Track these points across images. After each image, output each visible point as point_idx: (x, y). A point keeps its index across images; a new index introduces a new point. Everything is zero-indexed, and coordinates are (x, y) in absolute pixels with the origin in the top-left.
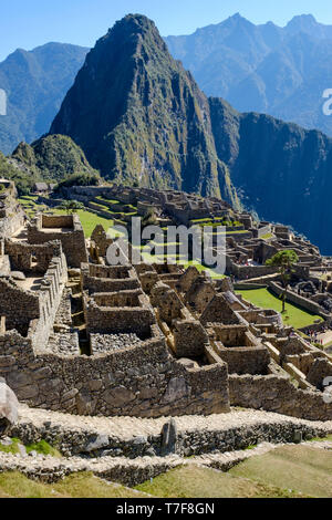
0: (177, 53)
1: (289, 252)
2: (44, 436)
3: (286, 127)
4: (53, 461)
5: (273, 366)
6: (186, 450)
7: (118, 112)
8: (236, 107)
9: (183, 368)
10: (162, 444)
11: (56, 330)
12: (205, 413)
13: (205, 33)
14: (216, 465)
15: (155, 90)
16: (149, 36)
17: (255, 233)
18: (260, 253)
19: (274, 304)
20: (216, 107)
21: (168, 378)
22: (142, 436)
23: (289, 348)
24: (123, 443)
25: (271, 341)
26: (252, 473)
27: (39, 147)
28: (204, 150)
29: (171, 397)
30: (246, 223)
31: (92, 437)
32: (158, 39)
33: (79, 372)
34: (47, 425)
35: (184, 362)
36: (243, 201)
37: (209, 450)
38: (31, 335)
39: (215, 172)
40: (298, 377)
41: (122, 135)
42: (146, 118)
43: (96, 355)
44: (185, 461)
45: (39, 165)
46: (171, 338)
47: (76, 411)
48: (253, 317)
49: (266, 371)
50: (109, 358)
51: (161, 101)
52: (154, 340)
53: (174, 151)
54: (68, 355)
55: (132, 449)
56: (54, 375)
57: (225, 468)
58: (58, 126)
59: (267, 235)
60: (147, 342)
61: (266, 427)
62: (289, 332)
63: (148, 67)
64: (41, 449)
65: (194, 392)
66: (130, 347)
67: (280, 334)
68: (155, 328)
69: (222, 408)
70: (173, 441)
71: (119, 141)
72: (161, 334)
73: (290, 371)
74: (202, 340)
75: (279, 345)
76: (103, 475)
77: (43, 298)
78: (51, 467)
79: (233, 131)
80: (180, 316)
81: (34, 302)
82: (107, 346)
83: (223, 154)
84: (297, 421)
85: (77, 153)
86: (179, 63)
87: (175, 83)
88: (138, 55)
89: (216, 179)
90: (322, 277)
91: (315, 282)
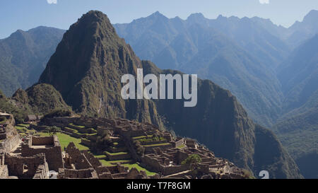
0: (121, 34)
1: (195, 156)
7: (84, 69)
15: (108, 56)
16: (104, 24)
17: (174, 145)
18: (177, 157)
20: (146, 66)
27: (31, 92)
30: (168, 139)
32: (109, 25)
36: (165, 125)
39: (147, 106)
41: (87, 84)
42: (103, 74)
45: (31, 103)
51: (112, 63)
58: (44, 78)
59: (181, 146)
63: (104, 42)
71: (85, 88)
85: (56, 95)
86: (123, 39)
87: (121, 52)
88: (97, 34)
89: (148, 111)
90: (217, 171)
91: (213, 175)
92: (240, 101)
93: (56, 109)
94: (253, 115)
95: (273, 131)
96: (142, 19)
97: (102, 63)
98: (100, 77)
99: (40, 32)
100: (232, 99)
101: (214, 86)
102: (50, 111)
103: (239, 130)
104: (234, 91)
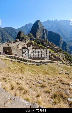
0: (42, 24)
1: (53, 45)
3: (53, 32)
4: (31, 64)
5: (51, 56)
7: (36, 31)
8: (48, 30)
10: (40, 63)
12: (44, 60)
14: (45, 64)
15: (40, 28)
17: (49, 43)
20: (46, 30)
26: (49, 65)
27: (28, 34)
28: (45, 35)
29: (41, 59)
30: (49, 42)
31: (35, 62)
32: (40, 23)
34: (31, 60)
36: (48, 40)
37: (45, 63)
39: (46, 37)
40: (53, 57)
41: (37, 33)
42: (39, 32)
44: (43, 64)
45: (29, 36)
47: (33, 59)
51: (41, 30)
53: (42, 35)
55: (38, 63)
57: (46, 65)
58: (30, 32)
59: (51, 44)
61: (50, 61)
62: (52, 53)
63: (39, 26)
64: (30, 62)
65: (43, 58)
75: (51, 54)
76: (36, 65)
79: (48, 33)
83: (47, 35)
84: (53, 61)
85: (32, 35)
87: (42, 28)
88: (38, 24)
89: (46, 38)
90: (56, 48)
91: (55, 48)
92: (61, 36)
93: (32, 37)
94: (63, 39)
95: (66, 42)
96: (46, 21)
97: (39, 30)
99: (30, 24)
101: (57, 34)
102: (31, 38)
103: (60, 41)
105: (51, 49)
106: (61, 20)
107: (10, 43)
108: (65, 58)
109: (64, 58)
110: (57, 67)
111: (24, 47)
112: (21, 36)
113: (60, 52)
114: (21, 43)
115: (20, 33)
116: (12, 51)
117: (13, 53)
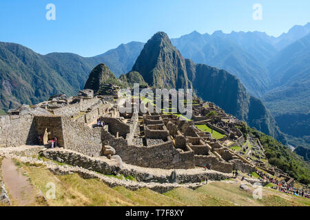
0: (174, 44)
1: (214, 112)
2: (131, 174)
3: (212, 68)
4: (134, 183)
5: (210, 152)
6: (180, 181)
7: (154, 64)
8: (194, 62)
9: (178, 152)
10: (171, 179)
11: (135, 137)
12: (186, 168)
13: (185, 37)
14: (190, 187)
15: (167, 56)
16: (165, 38)
17: (202, 105)
18: (203, 112)
19: (209, 130)
20: (187, 62)
21: (173, 155)
22: (165, 176)
23: (215, 146)
24: (158, 178)
25: (208, 143)
26: (204, 191)
27: (128, 75)
28: (183, 76)
29: (174, 162)
30: (198, 102)
31: (147, 175)
32: (168, 40)
33: (143, 152)
34: (132, 170)
35: (179, 150)
36: (197, 94)
37: (188, 182)
38: (127, 139)
39: (187, 84)
40: (219, 157)
41: (155, 71)
42: (164, 66)
43: (149, 147)
44: (180, 185)
45: (128, 81)
46: (174, 141)
47: (141, 165)
48: (202, 135)
49: (207, 154)
50: (153, 148)
51: (169, 60)
52: (169, 142)
53: (173, 77)
54: (139, 146)
55: (161, 180)
56: (134, 153)
57: (194, 189)
58: (134, 69)
59: (206, 106)
60: (166, 143)
61: (208, 174)
62: (215, 140)
63: (165, 49)
64: (130, 179)
65: (182, 160)
66: (160, 144)
67: (211, 141)
68: (169, 137)
69: (192, 167)
70: (175, 178)
71: (155, 73)
72: (171, 139)
73: (216, 154)
74: (185, 142)
75: (211, 145)
76: (151, 189)
77: (131, 126)
78: (134, 185)
79: (194, 70)
80: (177, 134)
81: (128, 128)
82: (152, 143)
83: (190, 78)
84: (219, 173)
85: (140, 77)
86: (175, 47)
87: (174, 54)
88: (161, 45)
90: (226, 121)
91: (224, 123)
92: (242, 82)
93: (141, 84)
95: (262, 100)
96: (186, 36)
97: (164, 60)
98: (162, 68)
100: (237, 81)
101: (227, 73)
103: (240, 99)
104: (238, 76)
105: (208, 125)
106: (233, 32)
107: (61, 103)
108: (265, 162)
109: (261, 160)
110: (240, 197)
111: (109, 116)
112: (101, 81)
113: (245, 137)
114: (99, 102)
115: (98, 71)
116: (64, 131)
117: (66, 140)
